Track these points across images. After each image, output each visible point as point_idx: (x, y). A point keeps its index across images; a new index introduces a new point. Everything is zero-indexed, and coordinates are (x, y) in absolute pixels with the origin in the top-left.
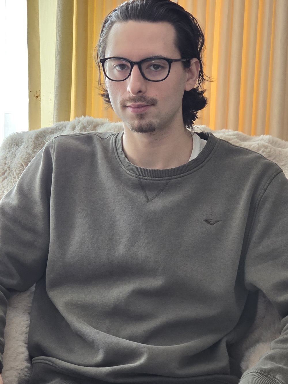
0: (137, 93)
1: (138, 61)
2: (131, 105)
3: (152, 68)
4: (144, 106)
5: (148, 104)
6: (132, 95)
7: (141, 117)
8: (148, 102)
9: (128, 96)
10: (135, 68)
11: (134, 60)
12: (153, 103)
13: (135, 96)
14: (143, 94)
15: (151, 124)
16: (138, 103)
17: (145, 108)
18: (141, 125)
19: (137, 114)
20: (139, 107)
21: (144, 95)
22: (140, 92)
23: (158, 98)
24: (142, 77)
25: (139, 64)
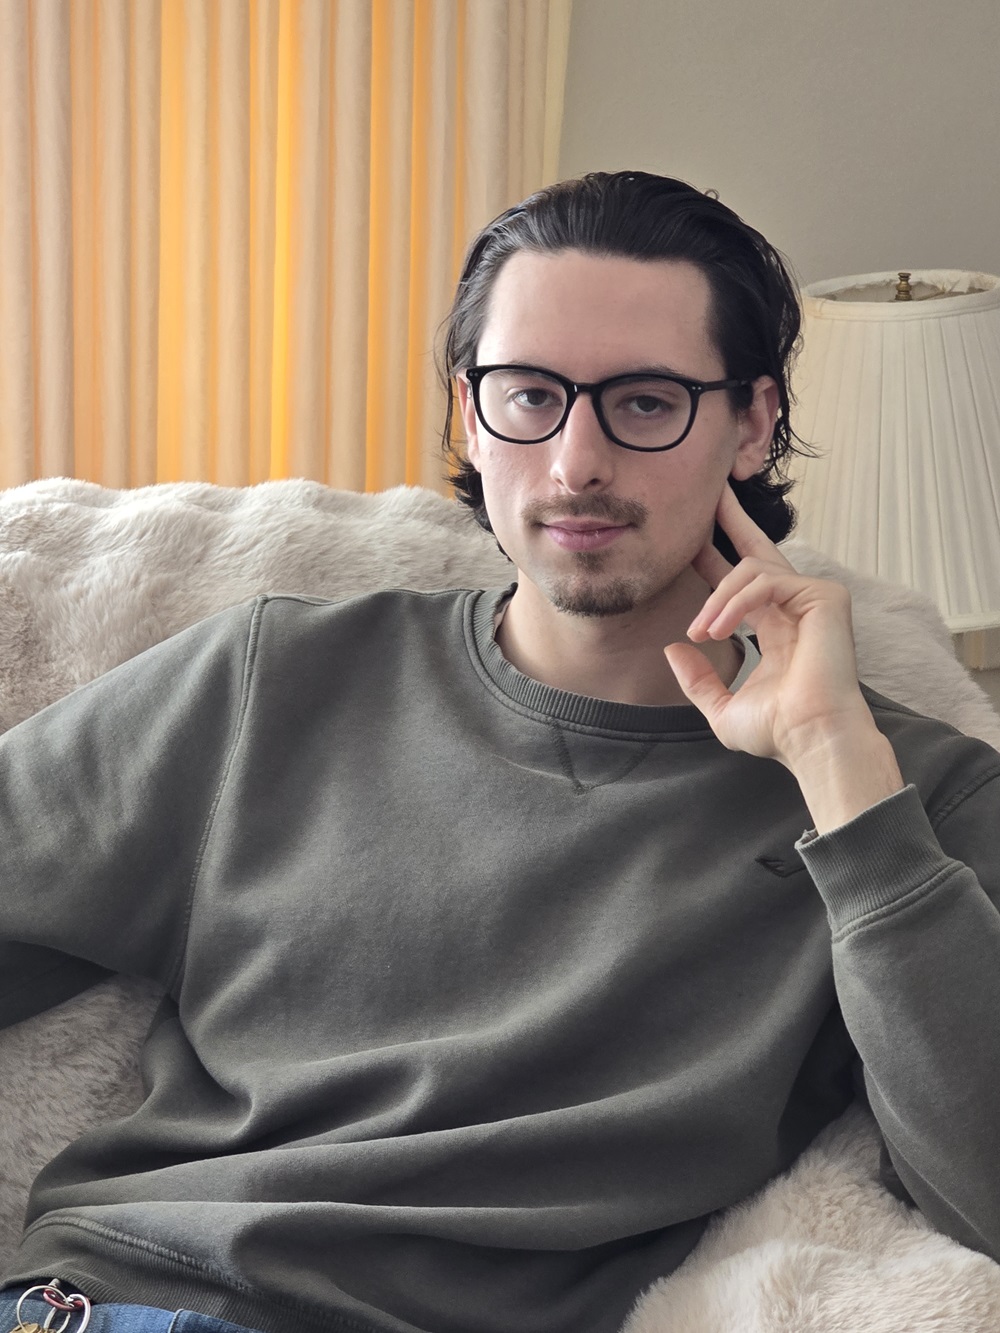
0: (585, 487)
1: (592, 382)
2: (563, 522)
3: (635, 407)
4: (604, 529)
5: (619, 523)
6: (565, 490)
7: (593, 564)
8: (616, 517)
9: (551, 492)
10: (582, 403)
11: (579, 377)
12: (633, 519)
13: (578, 497)
14: (603, 489)
15: (622, 589)
16: (585, 519)
17: (606, 534)
18: (589, 589)
19: (579, 554)
20: (586, 530)
21: (606, 492)
22: (594, 482)
23: (647, 503)
24: (602, 435)
25: (596, 391)
